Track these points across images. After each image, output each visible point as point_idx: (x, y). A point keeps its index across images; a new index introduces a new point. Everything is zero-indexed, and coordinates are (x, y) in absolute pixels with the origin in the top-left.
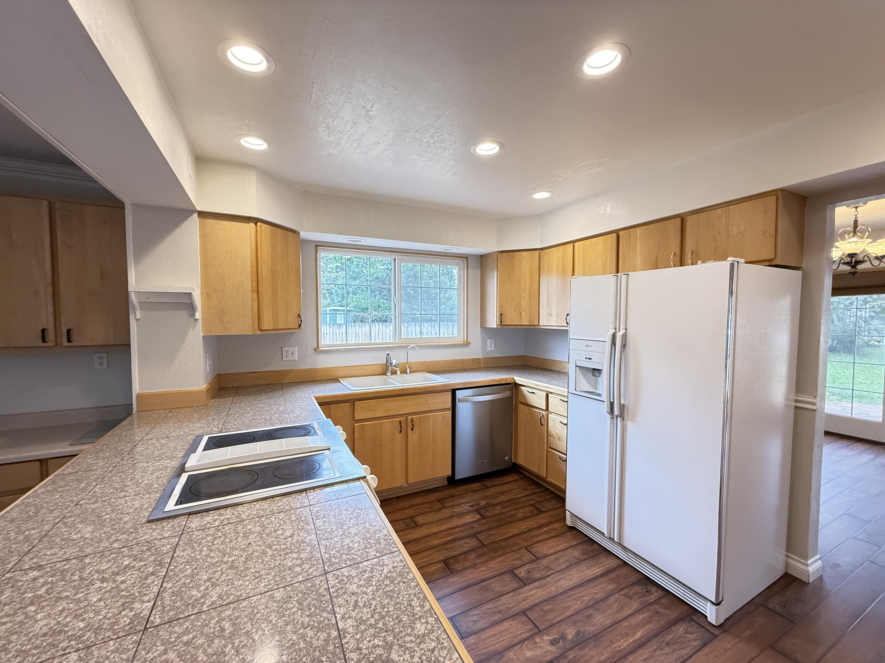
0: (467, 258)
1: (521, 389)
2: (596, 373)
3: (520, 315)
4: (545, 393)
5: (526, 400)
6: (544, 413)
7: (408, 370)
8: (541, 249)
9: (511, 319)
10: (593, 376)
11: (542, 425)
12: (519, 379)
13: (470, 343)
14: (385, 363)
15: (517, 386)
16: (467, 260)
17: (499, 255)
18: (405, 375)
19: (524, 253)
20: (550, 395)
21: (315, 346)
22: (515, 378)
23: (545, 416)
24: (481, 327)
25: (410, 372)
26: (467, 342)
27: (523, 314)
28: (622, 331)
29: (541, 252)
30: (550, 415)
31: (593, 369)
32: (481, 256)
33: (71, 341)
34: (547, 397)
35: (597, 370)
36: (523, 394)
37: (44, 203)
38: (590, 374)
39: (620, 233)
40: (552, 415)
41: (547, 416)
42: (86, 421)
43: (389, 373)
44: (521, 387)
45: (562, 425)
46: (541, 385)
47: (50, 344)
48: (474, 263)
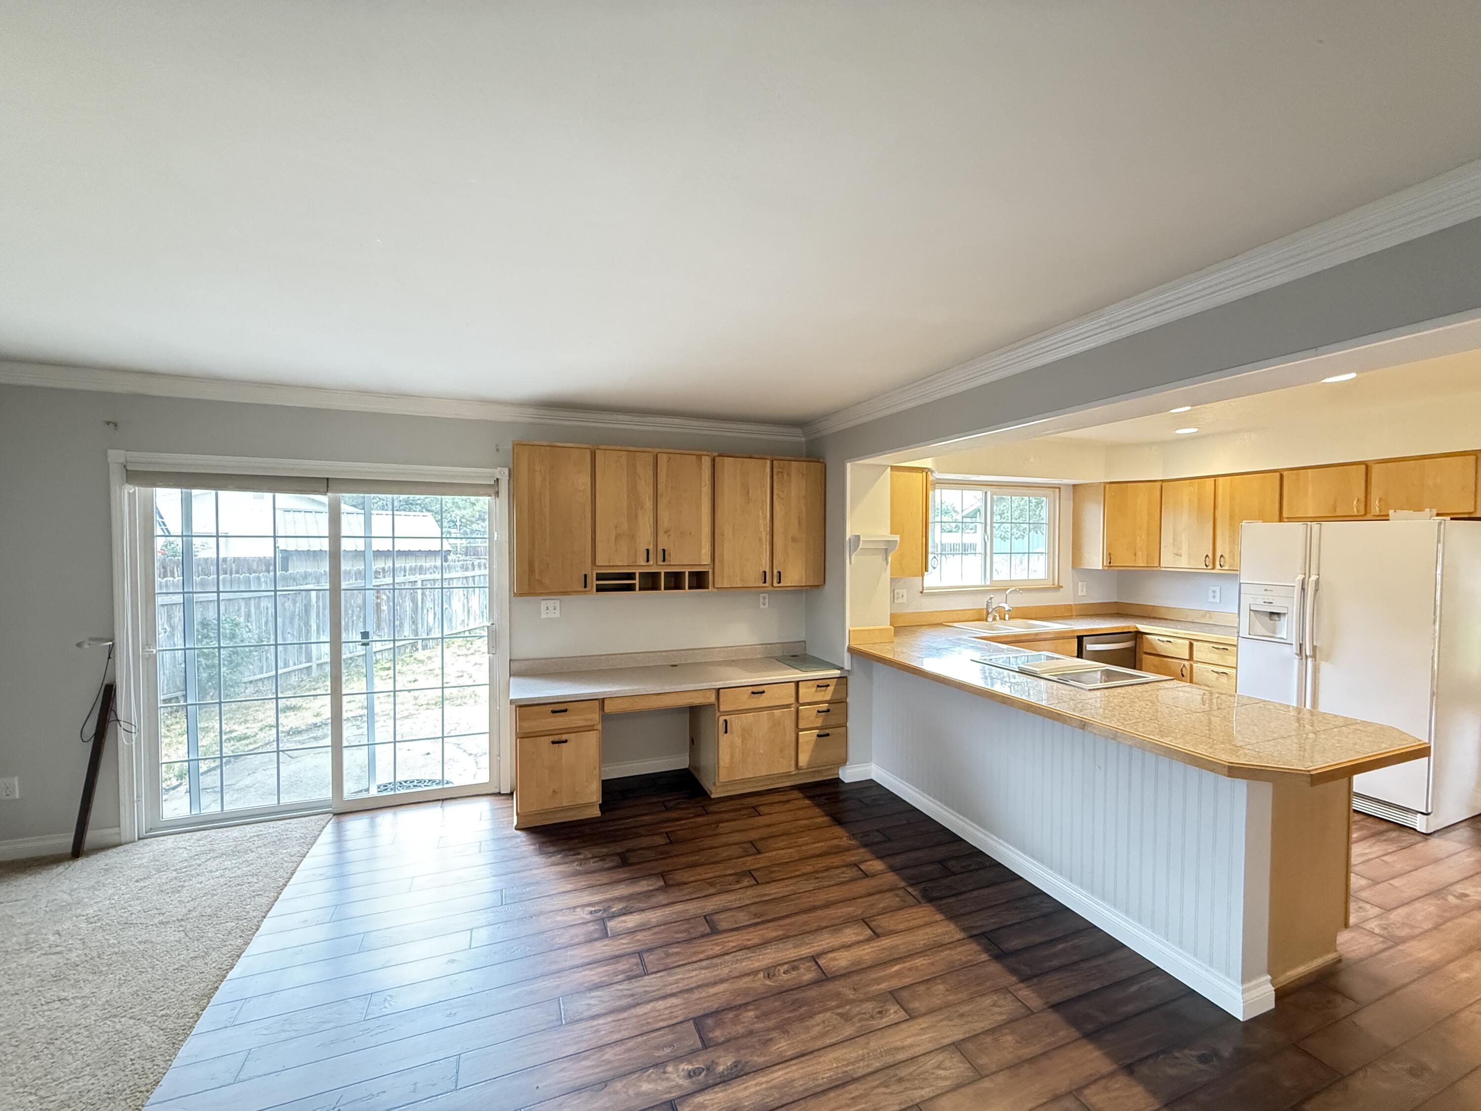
0: (1059, 488)
1: (1147, 638)
2: (1276, 617)
3: (1135, 555)
4: (1187, 642)
5: (1154, 649)
6: (1186, 663)
7: (1007, 617)
8: (1162, 481)
9: (1124, 560)
10: (1271, 620)
11: (1183, 675)
12: (1143, 627)
13: (1062, 587)
14: (985, 607)
15: (1138, 635)
16: (1060, 491)
17: (1107, 486)
18: (1003, 621)
19: (1140, 484)
20: (1195, 643)
21: (921, 590)
22: (1138, 626)
23: (1188, 667)
24: (1073, 568)
25: (1009, 618)
26: (1058, 585)
27: (1139, 554)
28: (1314, 578)
29: (1164, 484)
30: (1195, 665)
31: (1272, 613)
32: (1074, 486)
33: (780, 582)
34: (1191, 645)
35: (1278, 614)
36: (1150, 643)
37: (768, 462)
38: (1266, 619)
39: (1285, 473)
40: (1199, 665)
41: (1191, 666)
42: (760, 656)
43: (990, 619)
44: (1148, 636)
45: (1216, 675)
46: (1182, 633)
47: (767, 585)
48: (1067, 494)
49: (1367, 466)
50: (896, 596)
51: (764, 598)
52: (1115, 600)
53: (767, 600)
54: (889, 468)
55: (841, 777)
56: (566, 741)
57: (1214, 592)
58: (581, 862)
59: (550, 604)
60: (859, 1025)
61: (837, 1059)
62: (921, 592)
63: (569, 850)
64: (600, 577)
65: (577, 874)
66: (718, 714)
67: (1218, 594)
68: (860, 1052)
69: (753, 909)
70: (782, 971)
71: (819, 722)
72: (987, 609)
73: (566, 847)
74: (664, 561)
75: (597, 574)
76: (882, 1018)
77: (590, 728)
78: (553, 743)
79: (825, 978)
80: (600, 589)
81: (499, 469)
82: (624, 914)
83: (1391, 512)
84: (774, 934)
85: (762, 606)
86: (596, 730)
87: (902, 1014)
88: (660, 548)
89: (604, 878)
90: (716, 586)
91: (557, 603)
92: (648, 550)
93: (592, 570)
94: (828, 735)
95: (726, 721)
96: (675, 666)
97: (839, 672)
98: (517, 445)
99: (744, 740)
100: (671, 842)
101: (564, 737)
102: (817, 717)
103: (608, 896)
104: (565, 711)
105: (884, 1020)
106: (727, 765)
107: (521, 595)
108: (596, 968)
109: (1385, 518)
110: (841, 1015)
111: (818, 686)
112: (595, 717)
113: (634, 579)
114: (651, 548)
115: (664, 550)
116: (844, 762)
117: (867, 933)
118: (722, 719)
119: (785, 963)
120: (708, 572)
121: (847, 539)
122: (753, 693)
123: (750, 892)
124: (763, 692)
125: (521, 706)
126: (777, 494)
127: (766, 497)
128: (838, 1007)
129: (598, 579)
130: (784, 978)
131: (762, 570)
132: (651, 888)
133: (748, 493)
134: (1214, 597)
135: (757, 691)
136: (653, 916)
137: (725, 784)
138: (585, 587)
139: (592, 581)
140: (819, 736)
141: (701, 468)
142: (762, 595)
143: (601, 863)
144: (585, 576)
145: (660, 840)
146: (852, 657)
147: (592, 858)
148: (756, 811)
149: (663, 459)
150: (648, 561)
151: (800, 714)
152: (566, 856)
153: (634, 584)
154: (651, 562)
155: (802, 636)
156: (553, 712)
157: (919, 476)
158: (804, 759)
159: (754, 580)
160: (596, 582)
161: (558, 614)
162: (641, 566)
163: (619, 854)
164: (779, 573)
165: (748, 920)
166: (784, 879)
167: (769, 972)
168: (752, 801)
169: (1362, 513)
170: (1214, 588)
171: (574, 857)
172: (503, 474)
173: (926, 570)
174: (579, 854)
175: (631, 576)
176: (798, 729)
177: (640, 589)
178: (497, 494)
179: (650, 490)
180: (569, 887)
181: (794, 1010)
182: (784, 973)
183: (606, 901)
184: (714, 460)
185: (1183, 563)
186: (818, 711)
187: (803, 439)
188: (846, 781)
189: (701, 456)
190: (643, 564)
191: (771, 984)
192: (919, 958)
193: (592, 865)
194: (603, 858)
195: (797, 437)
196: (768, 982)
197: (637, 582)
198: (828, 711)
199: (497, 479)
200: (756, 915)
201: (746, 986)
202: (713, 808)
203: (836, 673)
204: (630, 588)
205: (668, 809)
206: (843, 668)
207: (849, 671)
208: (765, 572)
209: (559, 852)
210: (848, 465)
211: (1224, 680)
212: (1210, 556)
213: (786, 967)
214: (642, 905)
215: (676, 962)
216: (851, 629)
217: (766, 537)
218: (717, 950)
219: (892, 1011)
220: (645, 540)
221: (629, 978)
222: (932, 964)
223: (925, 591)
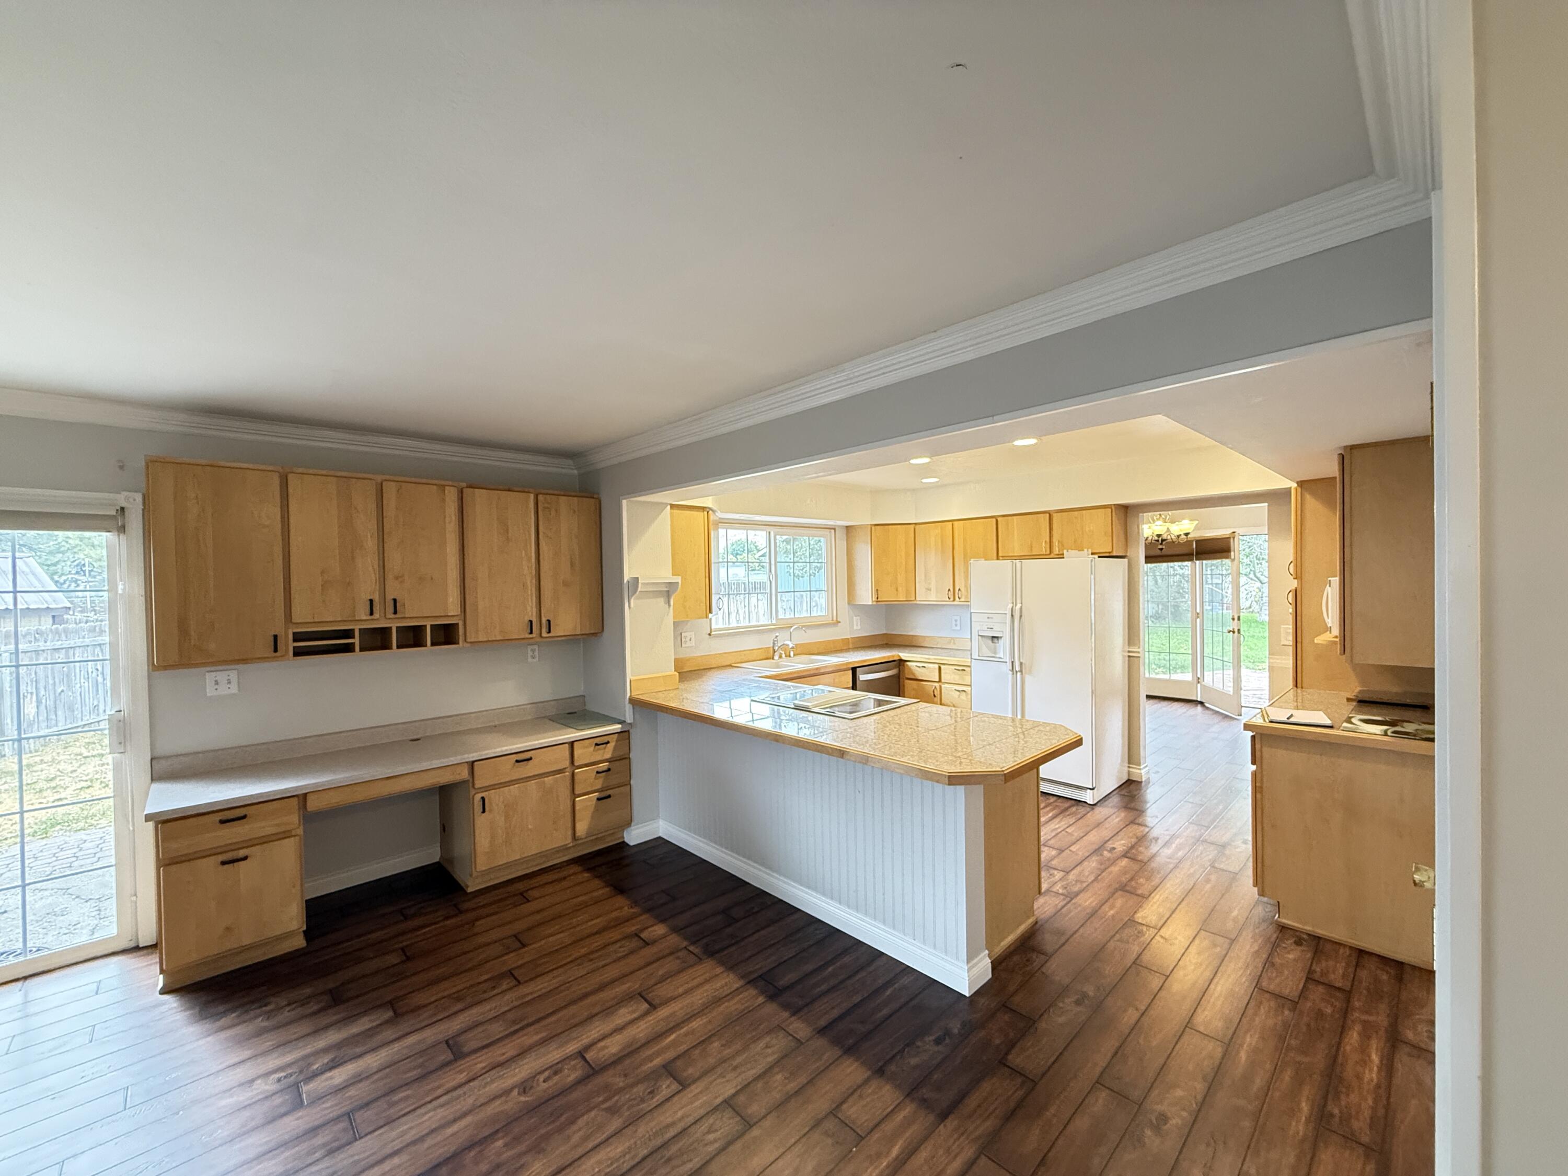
0: (835, 529)
1: (907, 665)
2: (995, 640)
3: (897, 590)
4: (937, 666)
5: (913, 674)
6: (937, 685)
7: (792, 654)
8: (916, 524)
9: (888, 596)
10: (992, 643)
11: (935, 696)
12: (904, 655)
13: (840, 622)
14: (772, 645)
15: (901, 662)
16: (835, 532)
17: (873, 527)
18: (788, 658)
19: (898, 526)
20: (942, 667)
21: (709, 632)
22: (901, 654)
23: (938, 688)
24: (849, 604)
25: (794, 655)
26: (837, 620)
27: (900, 589)
28: (1019, 606)
29: (917, 527)
30: (943, 686)
31: (993, 637)
32: (847, 527)
33: (549, 632)
34: (940, 668)
35: (997, 637)
36: (910, 669)
37: (532, 496)
38: (990, 642)
39: (999, 519)
40: (946, 685)
41: (940, 687)
42: (530, 717)
43: (776, 657)
44: (908, 663)
45: (958, 693)
46: (932, 658)
47: (533, 635)
48: (841, 534)
49: (1050, 514)
50: (683, 640)
51: (533, 651)
52: (885, 632)
53: (536, 653)
54: (669, 507)
55: (626, 840)
56: (245, 858)
57: (956, 621)
58: (269, 1015)
59: (222, 676)
60: (628, 1113)
61: (599, 1162)
62: (710, 634)
63: (253, 1002)
64: (297, 637)
65: (260, 1033)
66: (472, 792)
67: (958, 623)
68: (627, 1144)
69: (510, 1016)
70: (541, 1080)
71: (599, 784)
72: (773, 647)
73: (245, 1000)
74: (395, 613)
75: (294, 634)
76: (653, 1098)
77: (285, 835)
78: (223, 863)
79: (593, 1071)
80: (298, 653)
81: (126, 493)
82: (331, 1069)
83: (1065, 552)
84: (536, 1038)
85: (530, 660)
86: (295, 836)
87: (675, 1086)
88: (390, 597)
89: (304, 1027)
90: (469, 640)
91: (233, 675)
92: (371, 601)
93: (287, 629)
94: (609, 796)
95: (483, 799)
96: (418, 740)
97: (620, 726)
98: (151, 462)
99: (507, 817)
100: (408, 959)
101: (242, 853)
102: (596, 778)
103: (308, 1050)
104: (244, 817)
105: (655, 1100)
106: (487, 850)
107: (166, 667)
108: (283, 1152)
109: (1061, 556)
110: (608, 1110)
111: (597, 745)
112: (293, 819)
113: (353, 637)
114: (376, 598)
115: (395, 600)
116: (628, 823)
117: (643, 1007)
118: (478, 797)
119: (546, 1069)
120: (457, 624)
121: (625, 581)
122: (517, 761)
123: (508, 997)
124: (531, 759)
125: (165, 822)
126: (544, 533)
127: (530, 535)
128: (603, 1102)
129: (295, 640)
130: (543, 1087)
131: (527, 619)
132: (374, 1024)
133: (507, 531)
134: (956, 625)
135: (523, 758)
136: (372, 1061)
137: (484, 873)
138: (276, 650)
139: (287, 645)
140: (599, 799)
141: (444, 500)
142: (530, 648)
143: (300, 1009)
144: (275, 637)
145: (393, 959)
146: (633, 708)
147: (289, 1005)
148: (524, 897)
149: (390, 490)
150: (372, 614)
151: (576, 778)
152: (246, 1012)
153: (353, 644)
154: (376, 616)
155: (579, 690)
156: (222, 822)
157: (701, 515)
158: (582, 828)
159: (517, 630)
160: (292, 645)
161: (234, 689)
162: (362, 620)
163: (330, 991)
164: (549, 621)
165: (505, 1030)
166: (553, 970)
167: (524, 1087)
168: (520, 886)
169: (1048, 552)
170: (956, 618)
171: (258, 1011)
172: (134, 503)
173: (711, 612)
174: (265, 1005)
175: (348, 634)
176: (574, 795)
177: (361, 650)
178: (122, 529)
179: (373, 525)
180: (247, 1053)
181: (554, 1122)
182: (544, 1081)
183: (304, 1058)
184: (461, 492)
185: (933, 598)
186: (598, 772)
187: (576, 472)
188: (632, 844)
189: (444, 486)
190: (364, 618)
191: (527, 1099)
192: (695, 1020)
193: (286, 1014)
194: (304, 1002)
195: (569, 470)
196: (523, 1099)
197: (356, 641)
198: (609, 770)
199: (123, 509)
200: (514, 1022)
201: (496, 1111)
202: (466, 905)
203: (617, 727)
204: (349, 649)
205: (406, 918)
206: (625, 722)
207: (630, 724)
208: (531, 622)
209: (232, 1010)
210: (624, 502)
211: (963, 696)
212: (952, 590)
213: (546, 1074)
214: (358, 1050)
215: (402, 1110)
216: (633, 678)
217: (531, 582)
218: (462, 1077)
219: (664, 1087)
220: (367, 588)
221: (331, 1152)
222: (710, 1021)
223: (713, 633)
